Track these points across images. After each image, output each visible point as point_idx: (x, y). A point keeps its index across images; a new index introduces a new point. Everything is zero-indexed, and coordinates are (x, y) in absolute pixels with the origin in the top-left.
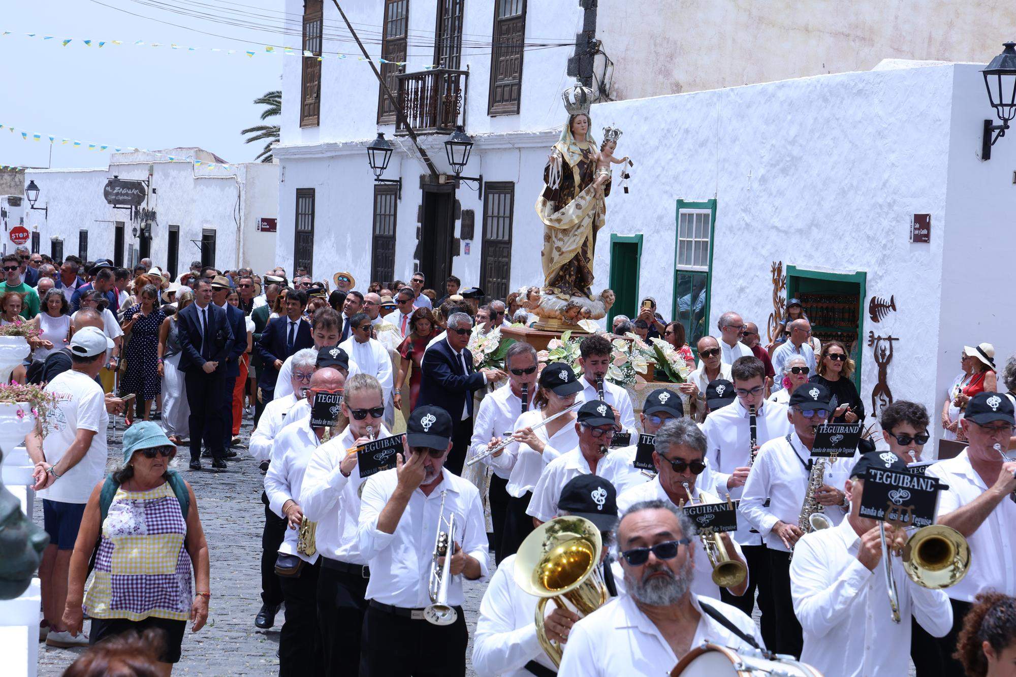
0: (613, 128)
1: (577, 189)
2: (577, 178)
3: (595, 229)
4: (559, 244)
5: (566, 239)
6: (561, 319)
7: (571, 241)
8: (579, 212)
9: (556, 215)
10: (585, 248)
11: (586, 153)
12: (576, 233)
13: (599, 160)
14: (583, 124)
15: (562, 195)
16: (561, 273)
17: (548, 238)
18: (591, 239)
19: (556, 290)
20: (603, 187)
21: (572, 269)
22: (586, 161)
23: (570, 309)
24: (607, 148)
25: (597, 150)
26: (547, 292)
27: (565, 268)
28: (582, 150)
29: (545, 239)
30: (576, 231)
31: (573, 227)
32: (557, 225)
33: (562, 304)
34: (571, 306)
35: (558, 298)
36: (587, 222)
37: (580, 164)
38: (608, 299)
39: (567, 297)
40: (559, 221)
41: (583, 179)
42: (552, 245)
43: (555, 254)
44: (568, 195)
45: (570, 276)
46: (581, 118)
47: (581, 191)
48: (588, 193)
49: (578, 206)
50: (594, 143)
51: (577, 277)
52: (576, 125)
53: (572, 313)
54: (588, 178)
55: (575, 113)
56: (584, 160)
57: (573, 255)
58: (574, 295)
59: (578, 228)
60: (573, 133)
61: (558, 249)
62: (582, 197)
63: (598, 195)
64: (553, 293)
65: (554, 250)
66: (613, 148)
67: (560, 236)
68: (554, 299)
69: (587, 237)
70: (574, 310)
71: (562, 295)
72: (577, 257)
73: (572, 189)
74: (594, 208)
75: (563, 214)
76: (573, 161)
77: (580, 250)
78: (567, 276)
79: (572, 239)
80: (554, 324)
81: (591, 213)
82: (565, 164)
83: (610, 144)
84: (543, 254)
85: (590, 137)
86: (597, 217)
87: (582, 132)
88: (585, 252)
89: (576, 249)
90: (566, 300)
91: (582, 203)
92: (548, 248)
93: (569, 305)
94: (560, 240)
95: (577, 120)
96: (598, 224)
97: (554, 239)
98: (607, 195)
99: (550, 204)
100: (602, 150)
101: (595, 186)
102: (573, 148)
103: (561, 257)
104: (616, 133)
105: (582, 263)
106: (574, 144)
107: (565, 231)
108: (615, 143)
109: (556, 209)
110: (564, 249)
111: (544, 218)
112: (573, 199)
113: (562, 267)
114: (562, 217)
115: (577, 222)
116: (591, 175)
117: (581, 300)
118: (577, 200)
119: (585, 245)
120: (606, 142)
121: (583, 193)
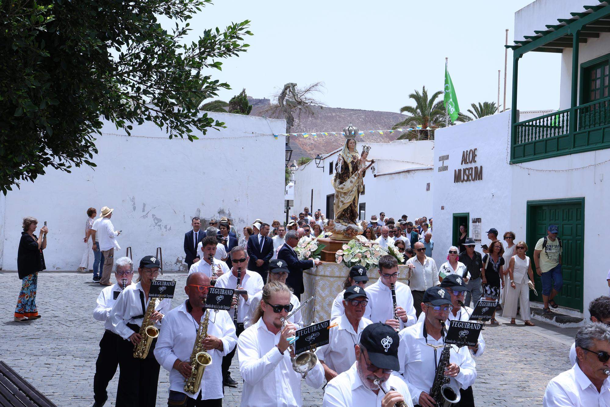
0: (367, 146)
1: (351, 174)
2: (351, 169)
3: (359, 192)
4: (342, 199)
5: (346, 197)
6: (344, 235)
7: (348, 198)
8: (352, 185)
9: (341, 186)
10: (354, 201)
11: (354, 157)
12: (350, 194)
13: (360, 160)
14: (353, 144)
15: (344, 177)
16: (343, 213)
17: (337, 197)
18: (357, 197)
19: (341, 221)
20: (362, 173)
21: (349, 211)
23: (348, 230)
24: (364, 155)
25: (359, 156)
26: (337, 222)
27: (345, 211)
28: (353, 156)
31: (349, 192)
32: (341, 190)
33: (344, 228)
34: (349, 229)
35: (342, 224)
36: (355, 189)
37: (352, 162)
39: (347, 224)
40: (342, 188)
41: (353, 169)
42: (339, 200)
43: (341, 204)
44: (346, 177)
46: (352, 141)
48: (355, 176)
49: (351, 182)
50: (358, 153)
51: (351, 215)
52: (349, 144)
53: (349, 232)
54: (355, 168)
55: (349, 138)
56: (353, 160)
57: (349, 205)
58: (349, 223)
59: (351, 192)
60: (348, 148)
61: (342, 202)
62: (353, 178)
63: (360, 177)
64: (340, 222)
65: (340, 202)
66: (367, 155)
67: (343, 195)
68: (341, 225)
69: (355, 196)
71: (344, 223)
72: (351, 206)
73: (348, 174)
74: (358, 183)
75: (344, 185)
77: (352, 202)
78: (346, 214)
80: (340, 237)
81: (357, 185)
82: (345, 162)
83: (365, 153)
85: (356, 150)
86: (360, 187)
87: (352, 147)
88: (354, 203)
89: (350, 202)
90: (346, 225)
91: (353, 180)
92: (337, 201)
93: (347, 228)
94: (343, 197)
95: (350, 142)
97: (340, 197)
98: (364, 177)
99: (338, 181)
100: (362, 156)
101: (359, 172)
102: (348, 155)
103: (343, 205)
104: (368, 148)
105: (353, 208)
106: (349, 153)
107: (345, 193)
108: (368, 153)
109: (341, 183)
110: (344, 202)
111: (335, 187)
112: (349, 178)
113: (344, 210)
114: (344, 187)
115: (351, 189)
116: (357, 167)
117: (353, 226)
118: (351, 179)
119: (354, 199)
120: (363, 152)
121: (353, 176)
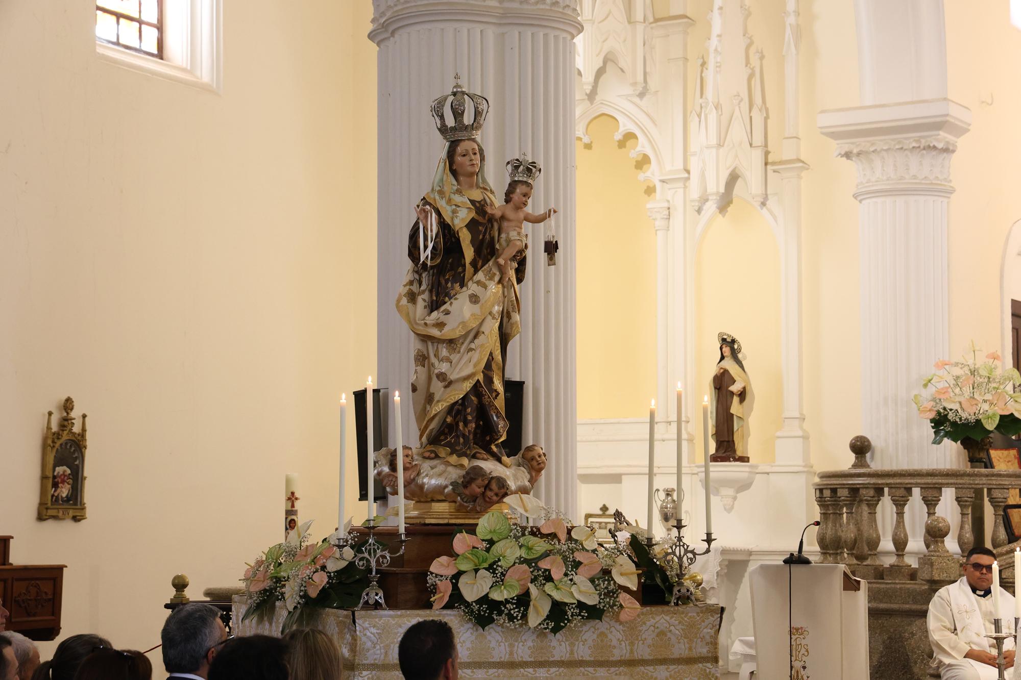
0: (525, 160)
1: (469, 269)
2: (469, 253)
3: (504, 339)
4: (444, 367)
5: (455, 357)
6: (455, 502)
7: (463, 362)
8: (476, 308)
9: (435, 316)
10: (489, 373)
11: (480, 207)
12: (473, 346)
13: (503, 218)
14: (473, 157)
15: (443, 282)
16: (449, 420)
17: (422, 359)
18: (497, 356)
19: (442, 452)
20: (514, 265)
21: (469, 410)
22: (480, 219)
23: (472, 481)
24: (516, 197)
25: (498, 200)
26: (427, 454)
27: (457, 409)
28: (473, 202)
29: (416, 360)
30: (472, 341)
31: (465, 336)
32: (435, 332)
33: (455, 474)
35: (448, 464)
36: (492, 327)
37: (472, 225)
38: (534, 463)
39: (465, 461)
40: (440, 325)
41: (478, 252)
42: (429, 371)
43: (437, 387)
44: (454, 281)
45: (466, 424)
46: (467, 146)
47: (476, 271)
48: (488, 275)
49: (474, 299)
50: (490, 189)
51: (477, 426)
52: (459, 159)
53: (476, 488)
54: (487, 248)
55: (456, 138)
56: (477, 217)
57: (468, 386)
58: (474, 457)
59: (476, 337)
60: (454, 173)
61: (442, 377)
62: (478, 283)
63: (505, 280)
64: (437, 457)
65: (434, 378)
66: (526, 195)
67: (444, 352)
68: (442, 468)
69: (491, 354)
70: (479, 481)
71: (453, 459)
72: (476, 386)
73: (460, 269)
74: (500, 302)
75: (447, 313)
76: (461, 219)
77: (480, 377)
78: (461, 424)
79: (466, 358)
80: (442, 511)
81: (497, 309)
82: (445, 228)
83: (519, 190)
84: (414, 389)
85: (484, 179)
86: (505, 319)
87: (470, 169)
88: (489, 380)
89: (473, 375)
90: (462, 466)
91: (481, 293)
92: (423, 377)
93: (467, 473)
94: (444, 359)
95: (460, 149)
96: (508, 331)
97: (433, 359)
98: (519, 281)
99: (422, 299)
100: (508, 200)
101: (501, 262)
102: (457, 199)
103: (448, 390)
104: (530, 169)
105: (486, 400)
106: (459, 192)
107: (451, 342)
109: (434, 306)
110: (453, 377)
111: (412, 324)
112: (462, 286)
113: (451, 409)
114: (443, 318)
115: (474, 324)
116: (492, 243)
117: (489, 466)
118: (472, 288)
119: (488, 367)
120: (513, 185)
121: (480, 276)
